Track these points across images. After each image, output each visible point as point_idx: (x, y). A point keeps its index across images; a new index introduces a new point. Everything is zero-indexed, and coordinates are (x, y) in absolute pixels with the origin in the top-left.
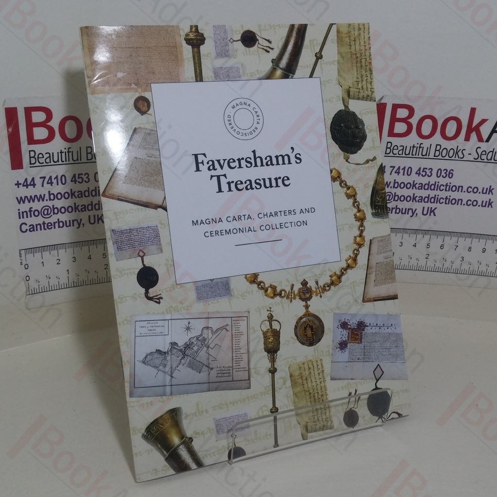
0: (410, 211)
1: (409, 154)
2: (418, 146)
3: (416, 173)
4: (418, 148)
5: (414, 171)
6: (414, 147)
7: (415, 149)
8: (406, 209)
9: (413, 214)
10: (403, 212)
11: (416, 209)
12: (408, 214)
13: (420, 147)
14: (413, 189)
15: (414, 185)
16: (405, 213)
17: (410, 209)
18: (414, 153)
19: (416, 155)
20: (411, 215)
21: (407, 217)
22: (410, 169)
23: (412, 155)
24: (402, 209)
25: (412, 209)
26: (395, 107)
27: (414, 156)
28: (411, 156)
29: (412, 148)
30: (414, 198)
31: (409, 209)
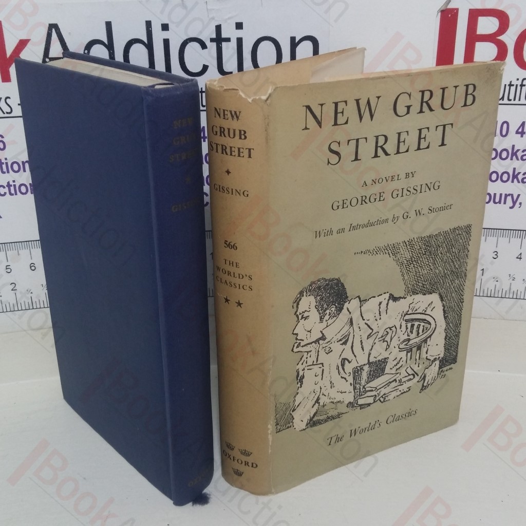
0: (509, 198)
1: (503, 98)
2: (519, 83)
3: (517, 132)
4: (519, 88)
5: (513, 128)
6: (511, 85)
7: (513, 88)
8: (501, 195)
9: (514, 203)
10: (497, 200)
11: (519, 196)
12: (505, 203)
13: (522, 85)
14: (512, 159)
15: (514, 154)
16: (500, 202)
17: (509, 195)
18: (512, 97)
19: (515, 100)
20: (511, 205)
21: (503, 208)
22: (505, 125)
23: (509, 100)
24: (495, 194)
25: (512, 195)
26: (474, 15)
27: (512, 102)
28: (506, 101)
29: (507, 88)
30: (515, 176)
31: (506, 196)
